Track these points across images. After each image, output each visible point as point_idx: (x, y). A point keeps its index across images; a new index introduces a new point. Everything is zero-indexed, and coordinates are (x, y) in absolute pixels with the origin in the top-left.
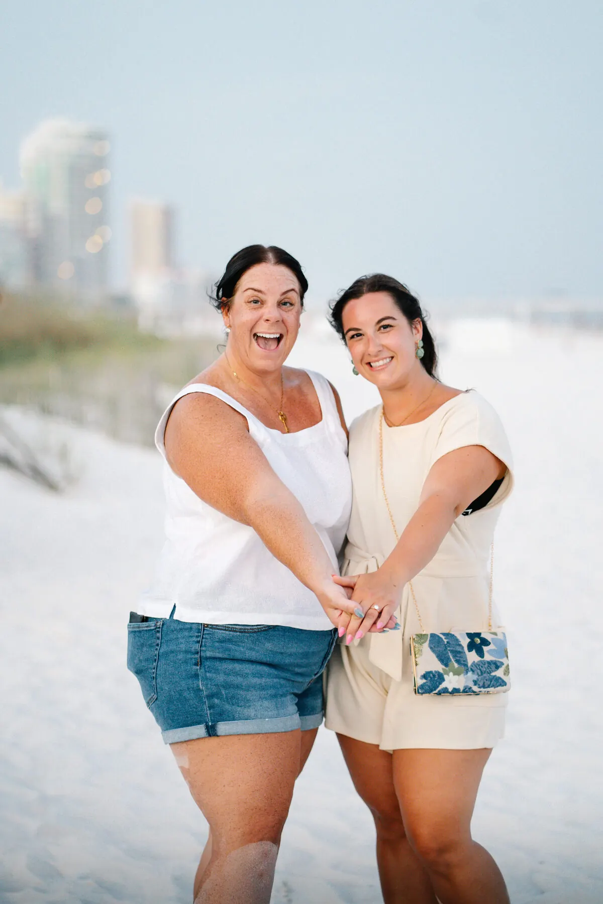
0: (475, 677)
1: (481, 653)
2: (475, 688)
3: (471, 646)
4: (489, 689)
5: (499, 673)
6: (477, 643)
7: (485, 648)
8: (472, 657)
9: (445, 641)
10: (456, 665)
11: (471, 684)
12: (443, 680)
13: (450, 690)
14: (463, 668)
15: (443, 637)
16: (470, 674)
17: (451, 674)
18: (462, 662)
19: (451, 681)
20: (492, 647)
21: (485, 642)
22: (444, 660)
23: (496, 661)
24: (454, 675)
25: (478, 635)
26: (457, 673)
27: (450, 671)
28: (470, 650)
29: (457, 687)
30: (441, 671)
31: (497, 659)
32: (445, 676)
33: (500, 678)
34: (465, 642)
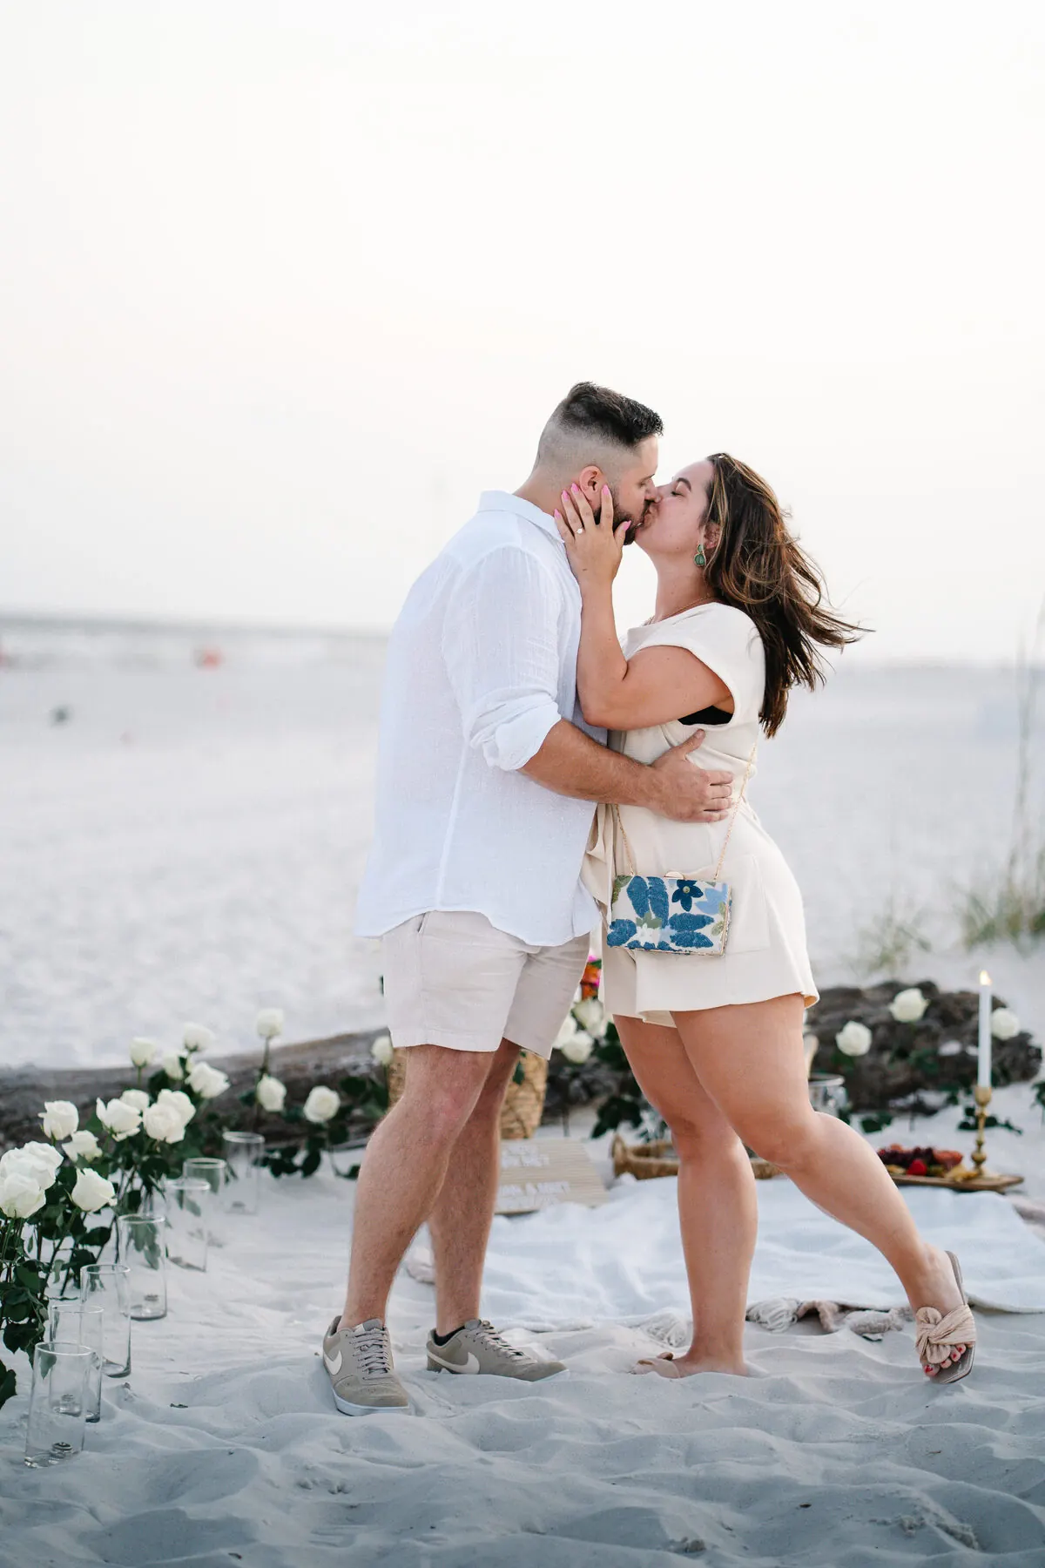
0: (674, 932)
3: (678, 896)
4: (689, 949)
5: (706, 931)
7: (694, 900)
8: (675, 909)
9: (649, 886)
10: (653, 916)
11: (668, 941)
12: (635, 932)
13: (642, 944)
14: (661, 920)
16: (668, 927)
17: (645, 925)
18: (661, 910)
19: (645, 935)
20: (703, 899)
21: (697, 892)
22: (640, 908)
23: (703, 916)
24: (648, 927)
26: (652, 925)
27: (645, 922)
28: (674, 900)
30: (635, 922)
31: (706, 914)
32: (638, 928)
33: (704, 937)
34: (671, 890)
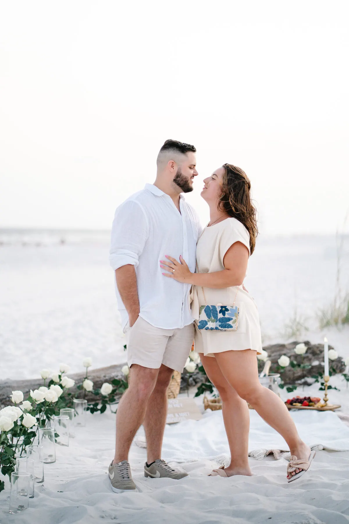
0: (220, 324)
1: (224, 314)
2: (220, 328)
4: (225, 329)
5: (230, 323)
6: (224, 309)
7: (226, 312)
9: (211, 308)
10: (213, 318)
11: (218, 326)
14: (215, 320)
15: (211, 307)
16: (218, 322)
17: (210, 322)
18: (216, 317)
20: (229, 312)
21: (227, 310)
22: (208, 316)
23: (229, 318)
24: (212, 322)
25: (225, 307)
27: (210, 320)
28: (220, 313)
29: (212, 327)
30: (207, 321)
31: (230, 317)
33: (230, 325)
34: (219, 310)
